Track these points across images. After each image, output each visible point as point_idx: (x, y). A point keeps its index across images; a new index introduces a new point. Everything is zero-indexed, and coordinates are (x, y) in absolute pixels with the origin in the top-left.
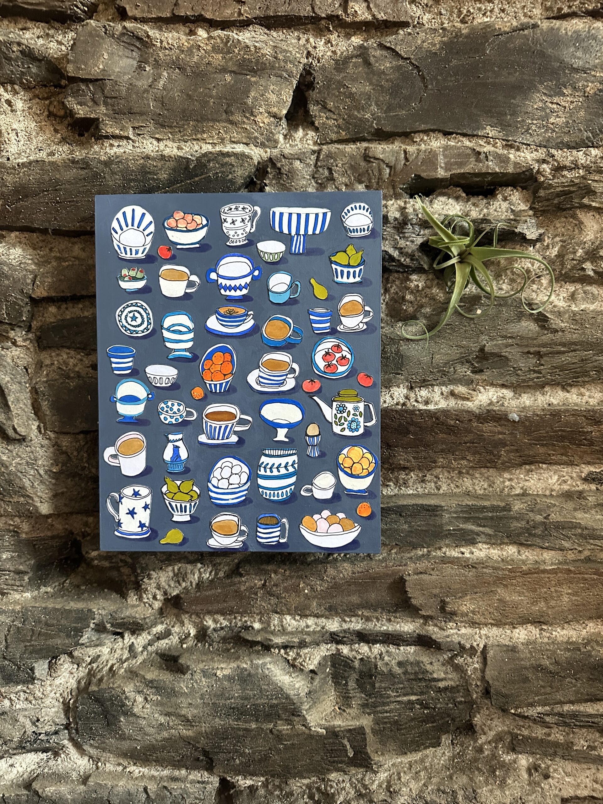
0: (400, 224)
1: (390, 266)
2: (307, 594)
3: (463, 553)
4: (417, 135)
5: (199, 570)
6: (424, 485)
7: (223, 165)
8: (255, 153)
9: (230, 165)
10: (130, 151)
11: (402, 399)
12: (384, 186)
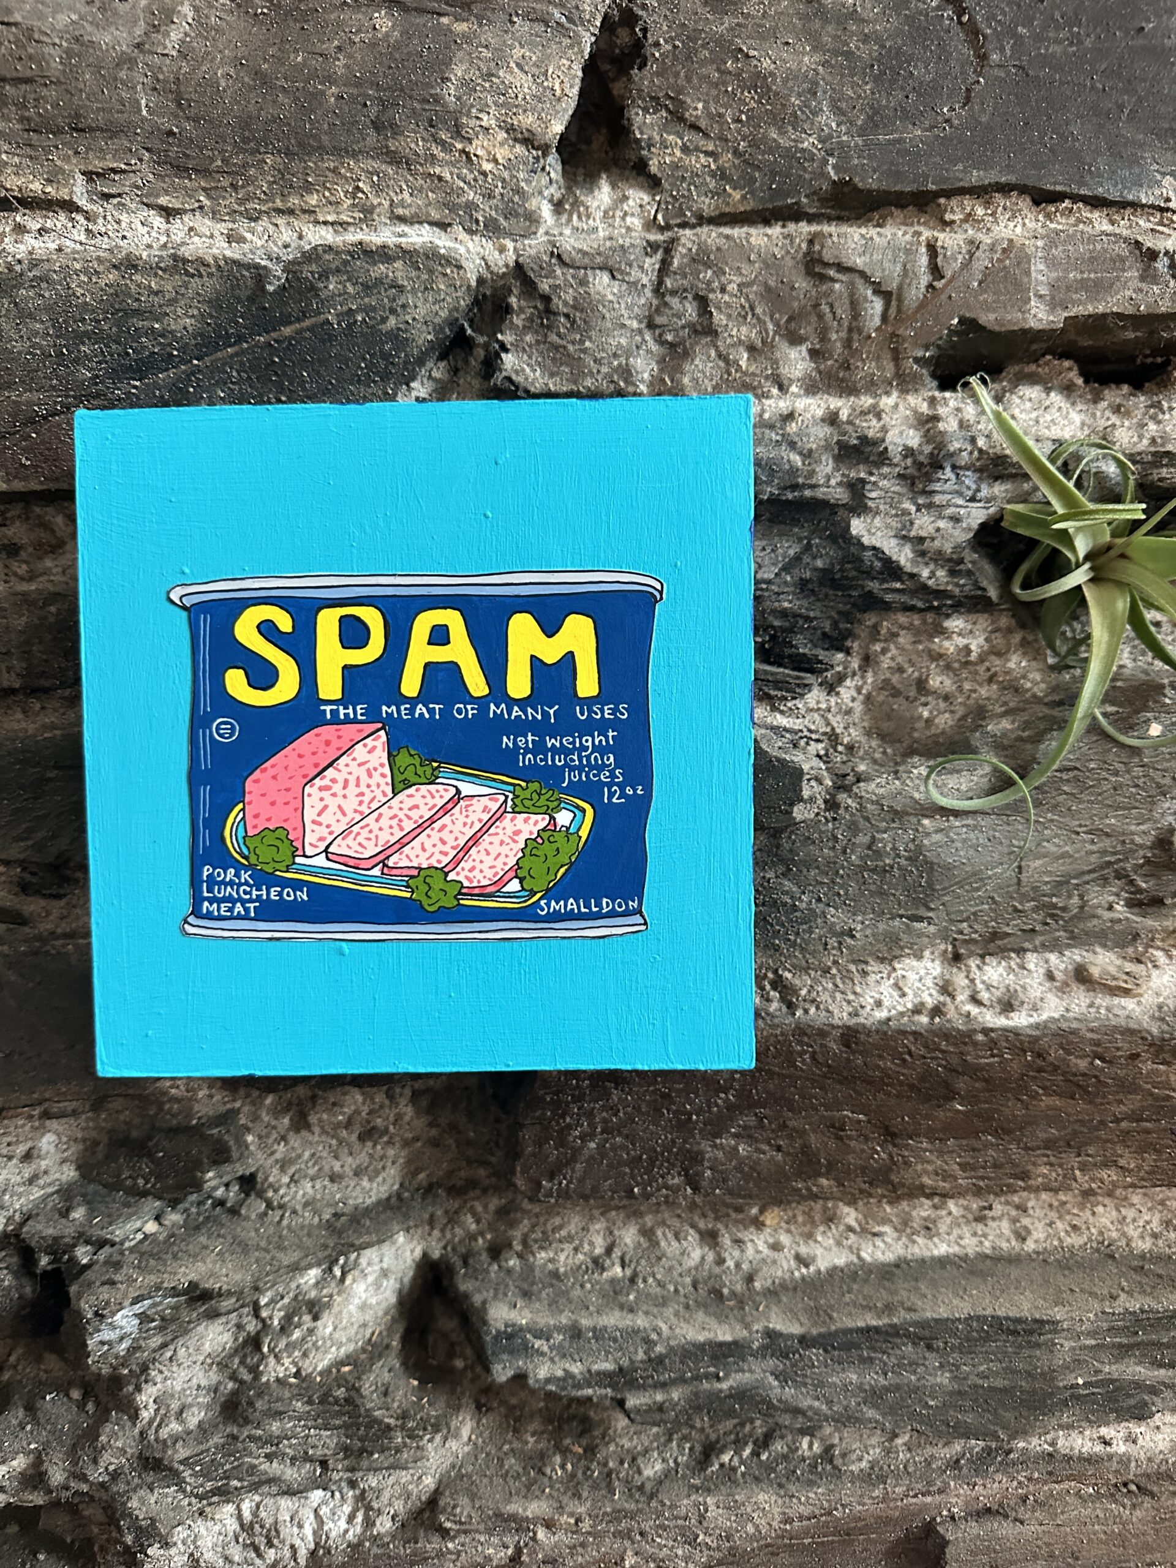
0: (920, 465)
3: (1107, 1443)
4: (954, 202)
6: (980, 1228)
7: (368, 288)
8: (468, 251)
9: (392, 287)
10: (78, 247)
11: (931, 995)
12: (869, 352)
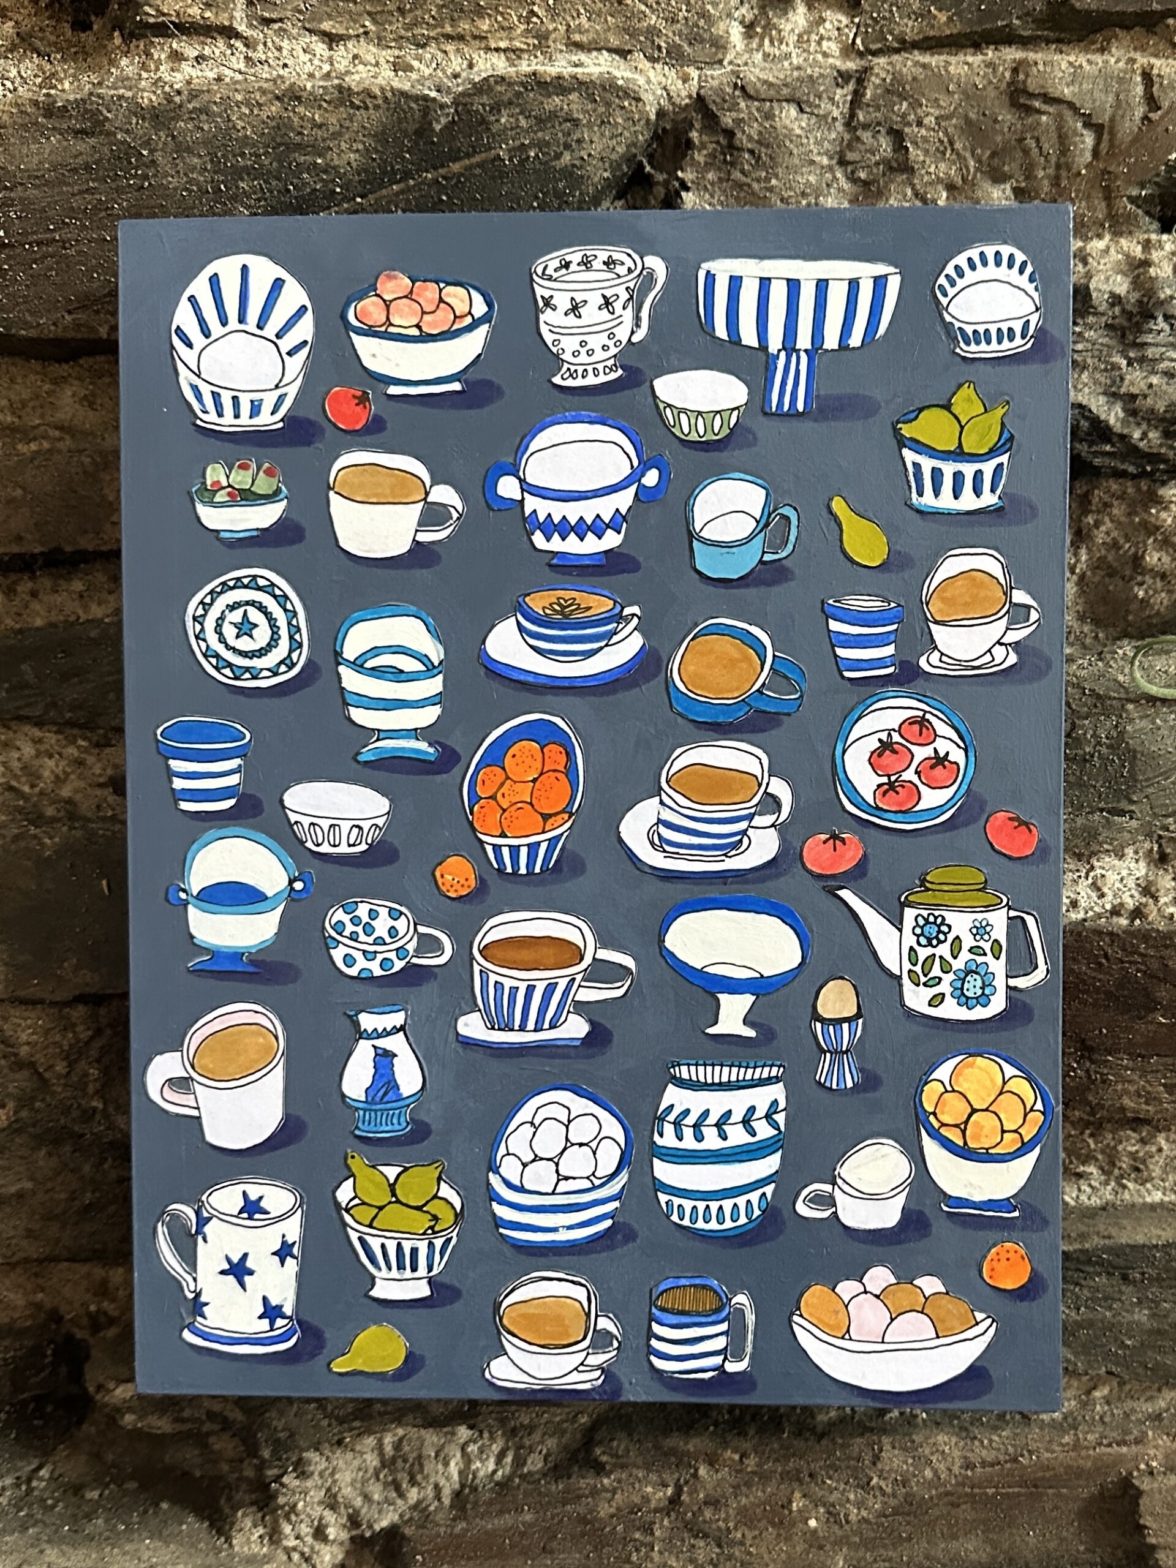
0: (1129, 315)
1: (1096, 454)
2: (815, 1531)
5: (463, 1449)
7: (542, 121)
8: (649, 82)
9: (567, 120)
10: (239, 77)
11: (1132, 896)
12: (1077, 191)
